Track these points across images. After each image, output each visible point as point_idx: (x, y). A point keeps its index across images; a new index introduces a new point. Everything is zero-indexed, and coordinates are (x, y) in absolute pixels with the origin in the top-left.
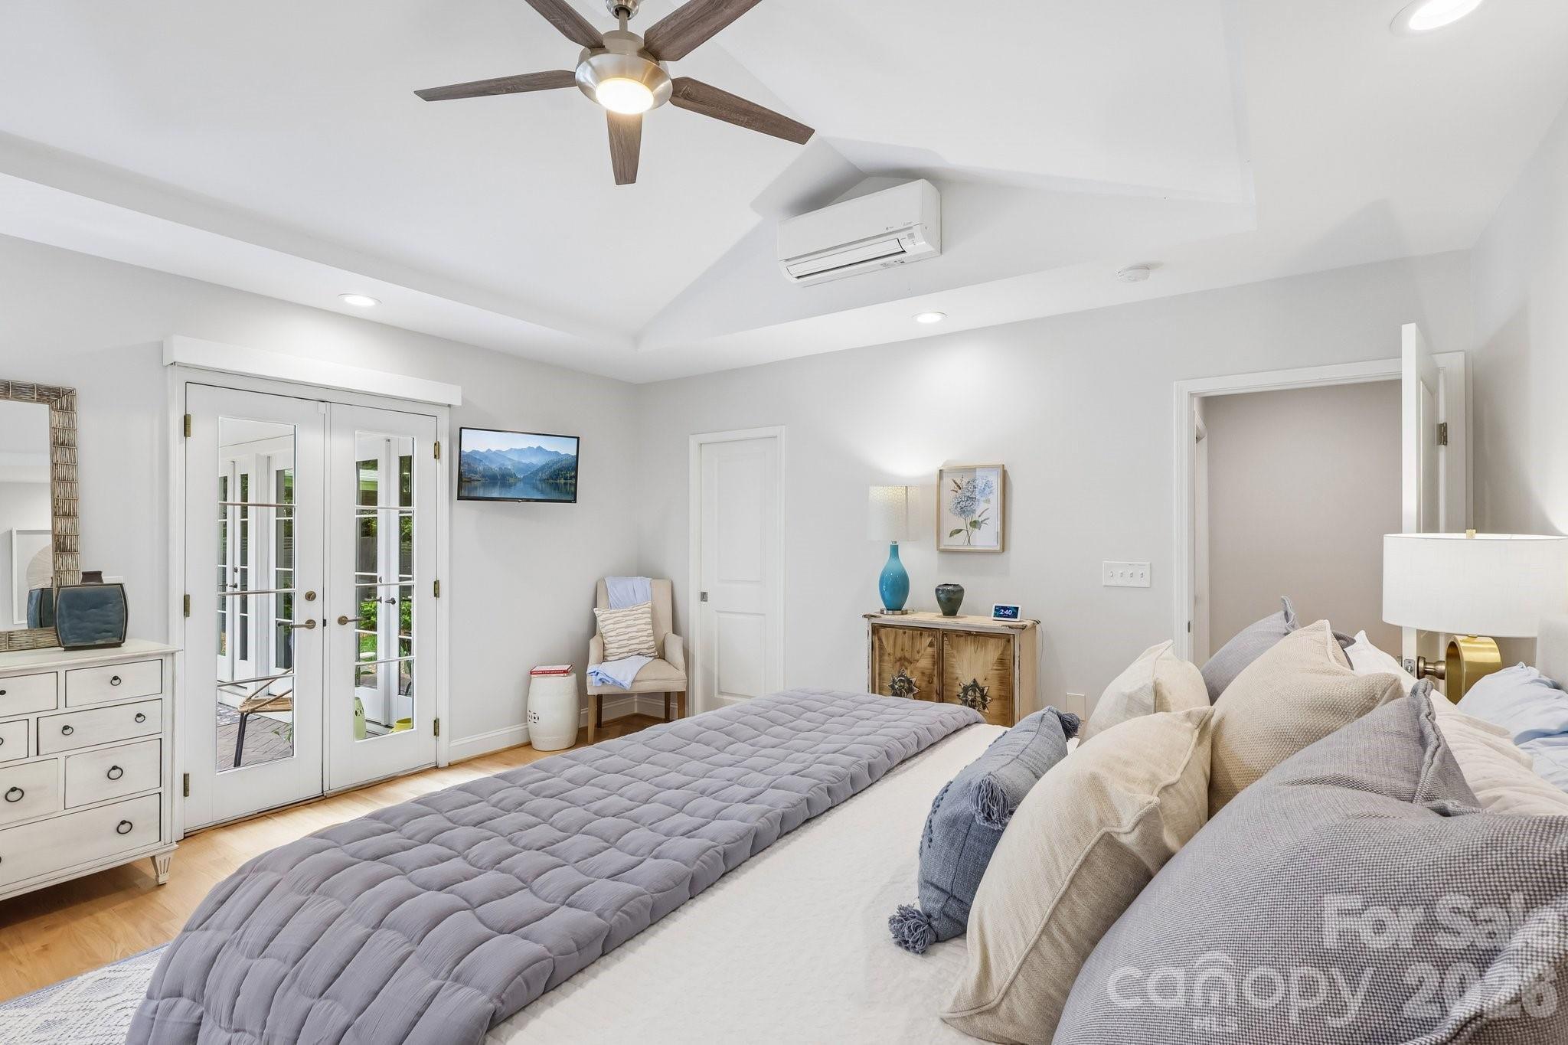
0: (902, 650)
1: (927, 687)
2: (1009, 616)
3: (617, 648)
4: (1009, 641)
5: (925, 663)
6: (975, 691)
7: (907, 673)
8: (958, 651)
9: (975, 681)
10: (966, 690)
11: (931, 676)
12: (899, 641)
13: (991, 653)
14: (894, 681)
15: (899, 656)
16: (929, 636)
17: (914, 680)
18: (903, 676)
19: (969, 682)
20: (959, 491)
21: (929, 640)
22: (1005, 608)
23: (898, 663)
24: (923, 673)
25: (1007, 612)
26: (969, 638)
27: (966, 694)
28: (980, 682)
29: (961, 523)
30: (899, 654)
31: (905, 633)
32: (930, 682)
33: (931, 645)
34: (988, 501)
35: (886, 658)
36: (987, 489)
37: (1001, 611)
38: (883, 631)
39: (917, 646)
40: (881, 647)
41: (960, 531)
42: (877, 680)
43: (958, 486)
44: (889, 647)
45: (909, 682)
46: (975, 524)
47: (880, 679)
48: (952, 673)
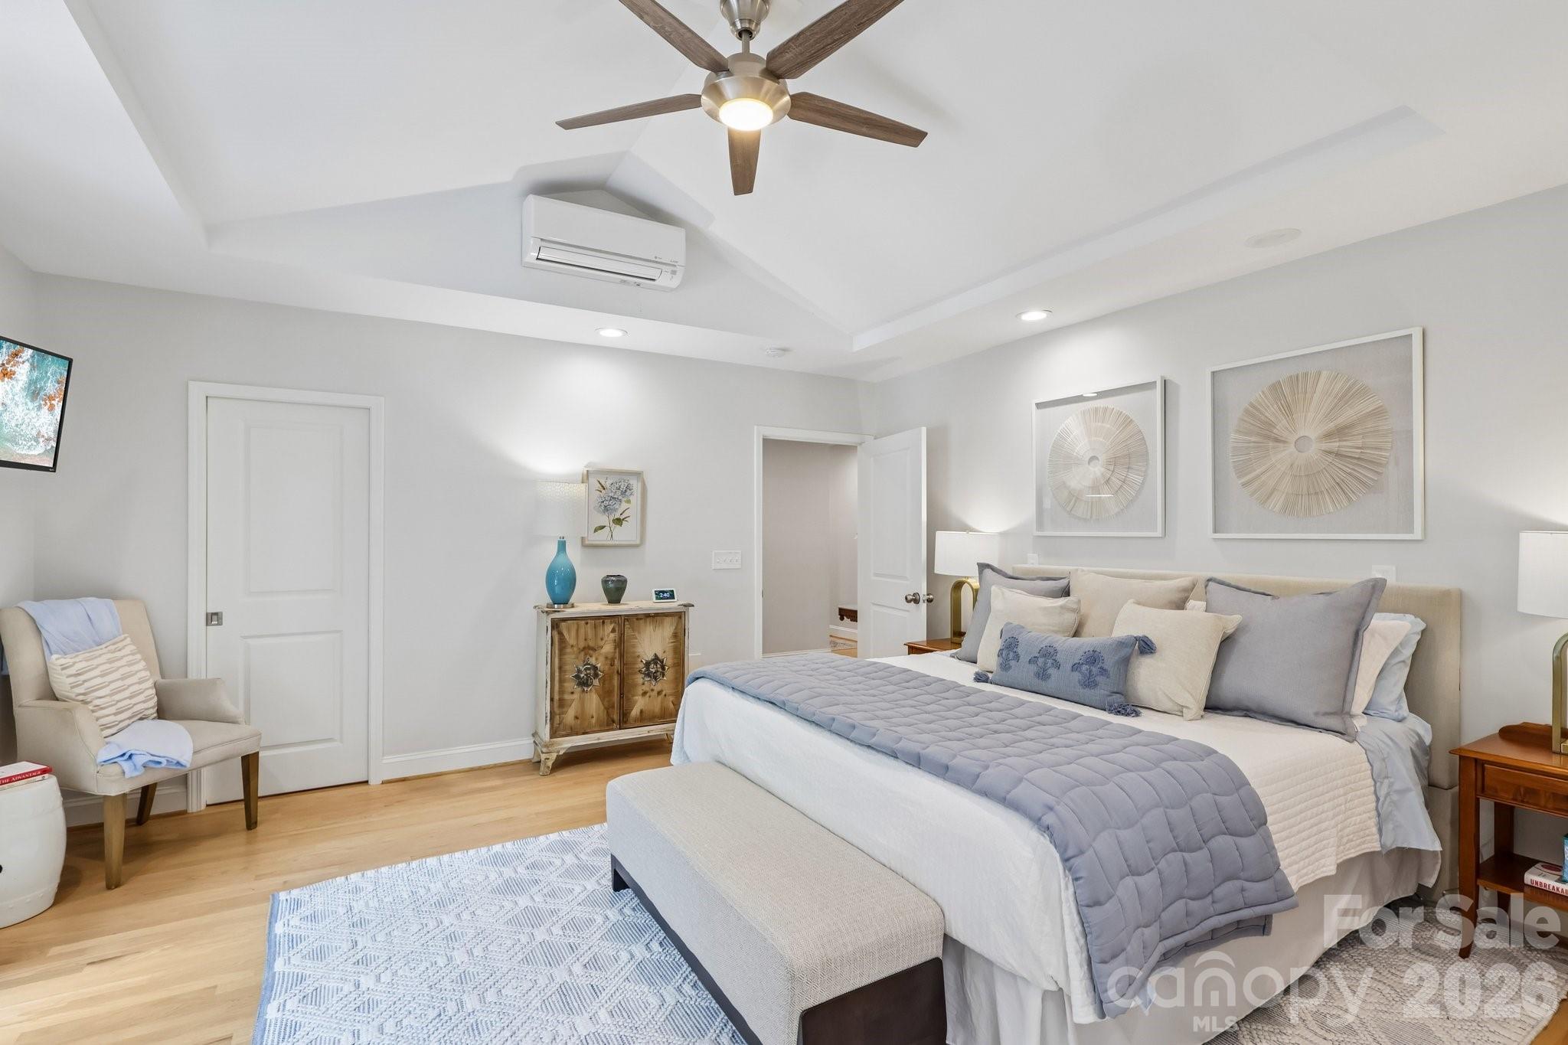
0: (586, 640)
1: (609, 669)
2: (668, 598)
3: (115, 714)
4: (680, 617)
5: (608, 648)
6: (656, 664)
7: (593, 661)
8: (639, 633)
9: (656, 655)
10: (648, 664)
11: (613, 659)
12: (582, 631)
13: (668, 628)
14: (579, 671)
15: (583, 646)
16: (611, 623)
17: (598, 666)
18: (589, 664)
19: (650, 657)
20: (603, 491)
21: (611, 627)
22: (663, 592)
23: (583, 653)
24: (606, 658)
25: (665, 595)
26: (648, 619)
27: (648, 669)
28: (660, 656)
29: (604, 520)
30: (582, 644)
31: (587, 623)
32: (612, 665)
33: (613, 631)
34: (629, 502)
35: (569, 650)
36: (628, 491)
37: (660, 595)
38: (563, 624)
39: (600, 633)
40: (562, 640)
41: (603, 527)
42: (557, 674)
43: (602, 486)
44: (570, 639)
45: (595, 668)
46: (618, 522)
47: (560, 672)
48: (634, 652)
